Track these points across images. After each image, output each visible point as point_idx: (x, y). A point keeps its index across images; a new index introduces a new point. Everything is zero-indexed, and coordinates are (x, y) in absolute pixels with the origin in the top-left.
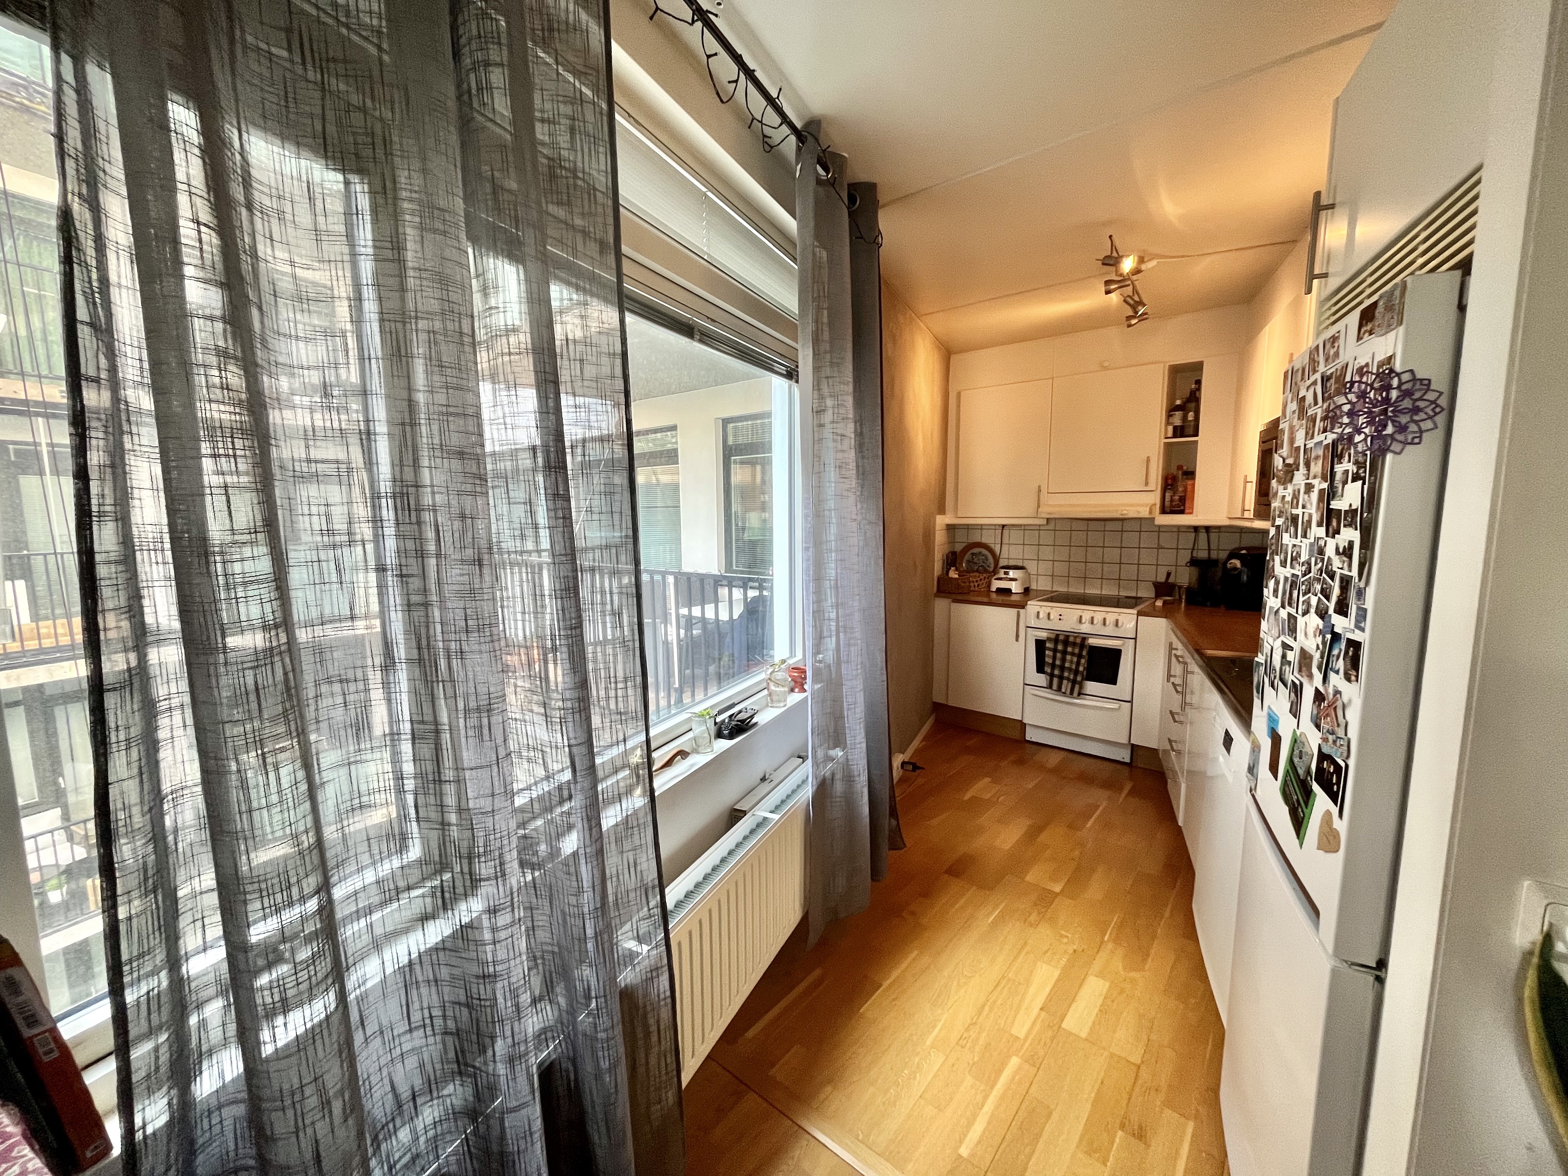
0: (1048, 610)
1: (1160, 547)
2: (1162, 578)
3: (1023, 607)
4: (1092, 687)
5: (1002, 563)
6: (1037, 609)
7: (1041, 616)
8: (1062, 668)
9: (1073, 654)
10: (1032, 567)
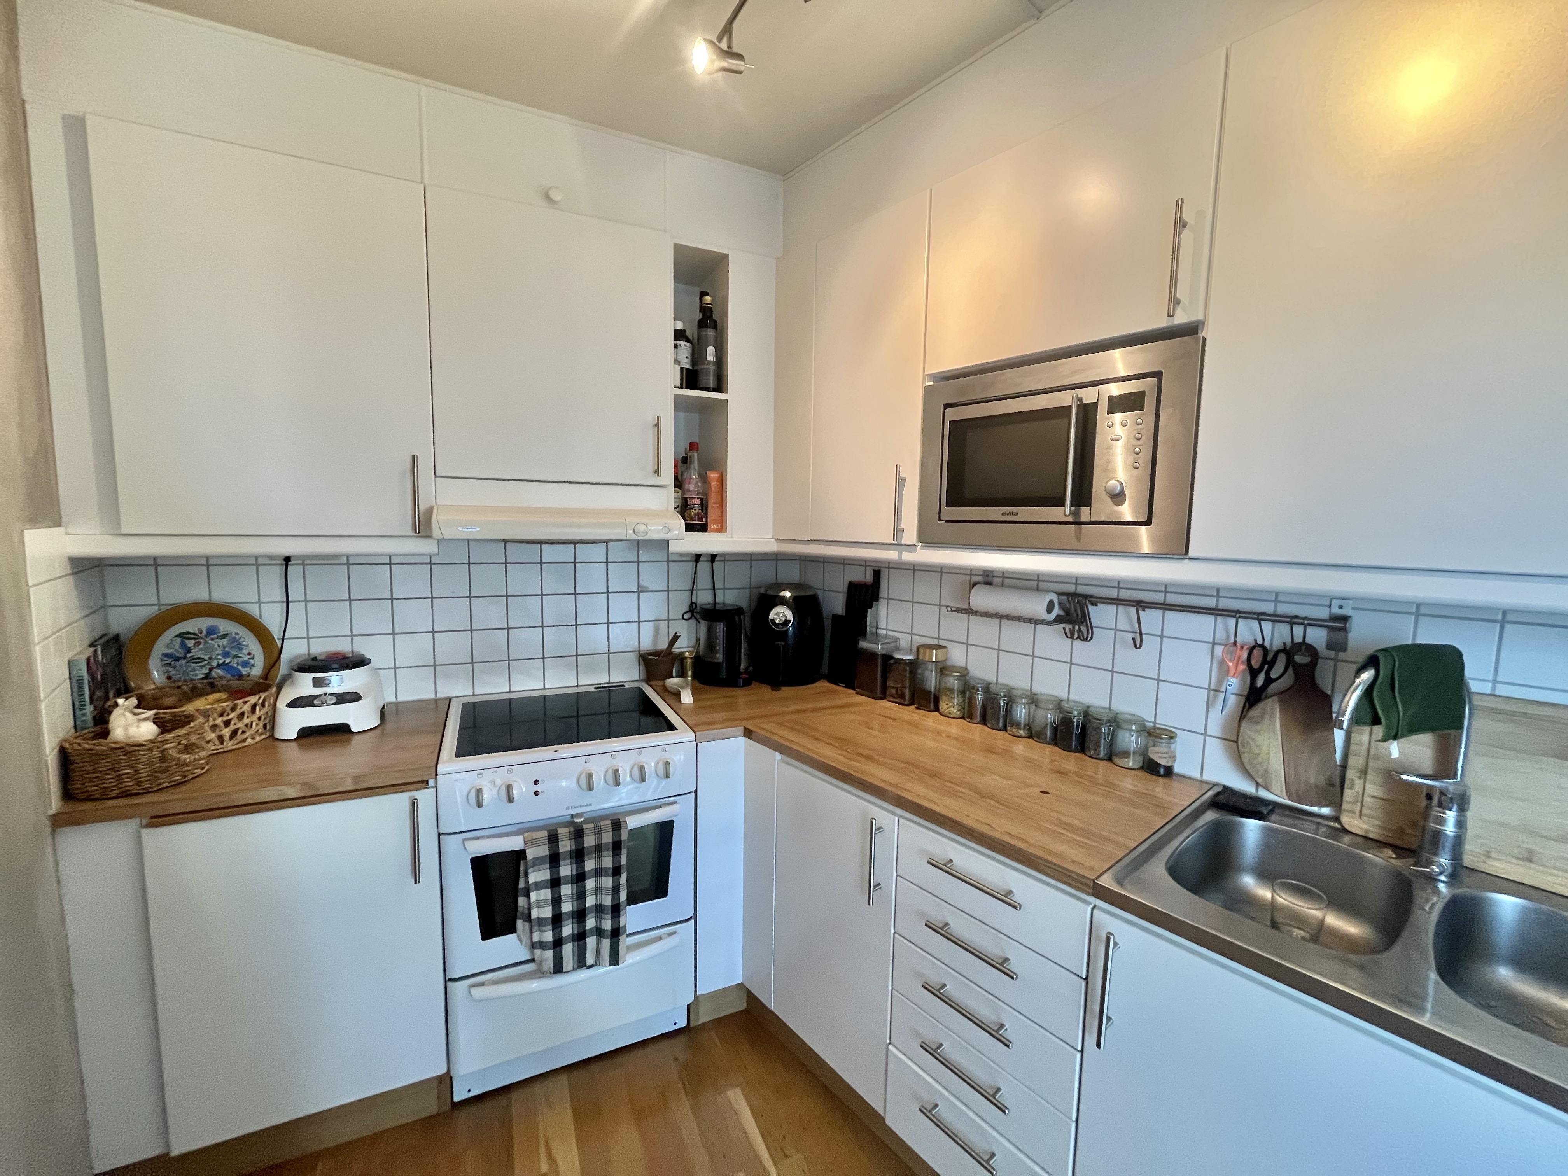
0: (501, 776)
3: (423, 784)
5: (293, 650)
6: (471, 780)
7: (486, 797)
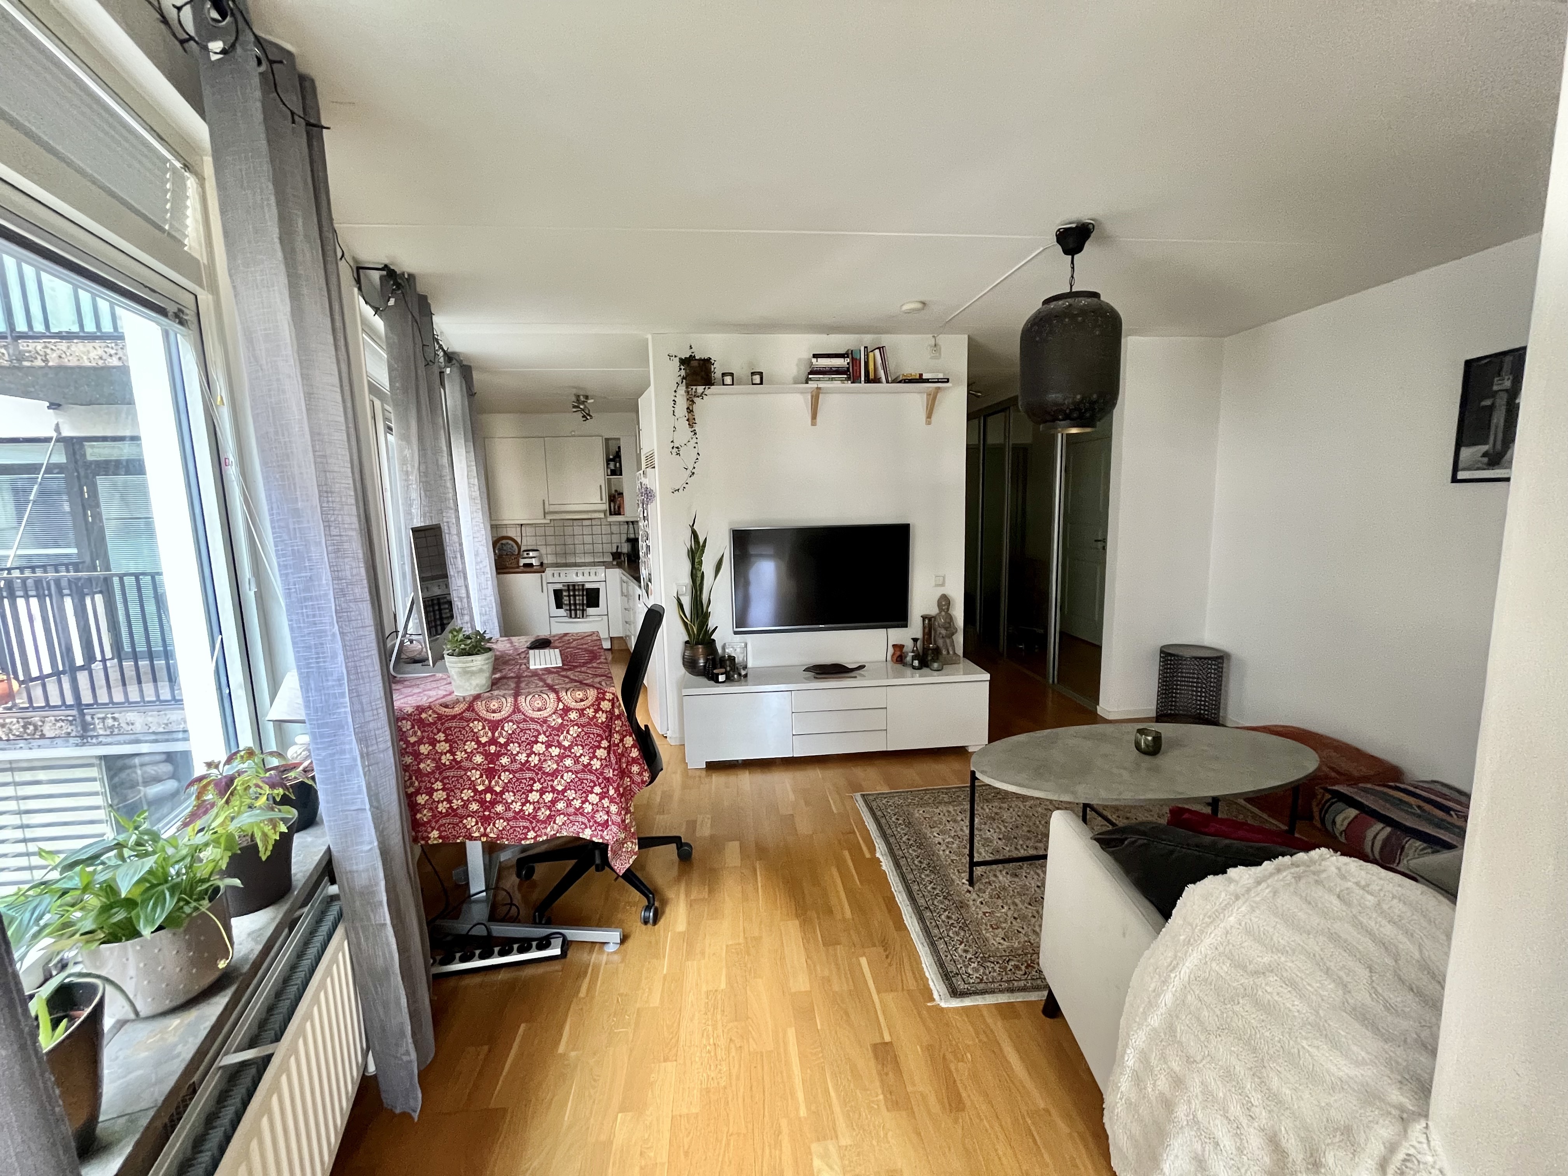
0: (558, 572)
1: (612, 533)
2: (614, 550)
3: (543, 572)
4: (591, 611)
5: (524, 548)
6: (551, 572)
7: (555, 576)
8: (575, 604)
9: (579, 595)
10: (543, 550)
